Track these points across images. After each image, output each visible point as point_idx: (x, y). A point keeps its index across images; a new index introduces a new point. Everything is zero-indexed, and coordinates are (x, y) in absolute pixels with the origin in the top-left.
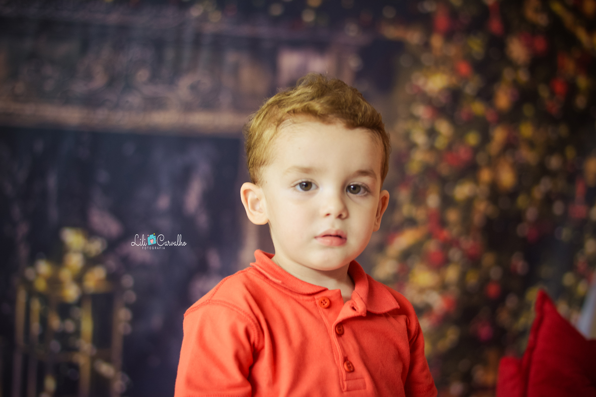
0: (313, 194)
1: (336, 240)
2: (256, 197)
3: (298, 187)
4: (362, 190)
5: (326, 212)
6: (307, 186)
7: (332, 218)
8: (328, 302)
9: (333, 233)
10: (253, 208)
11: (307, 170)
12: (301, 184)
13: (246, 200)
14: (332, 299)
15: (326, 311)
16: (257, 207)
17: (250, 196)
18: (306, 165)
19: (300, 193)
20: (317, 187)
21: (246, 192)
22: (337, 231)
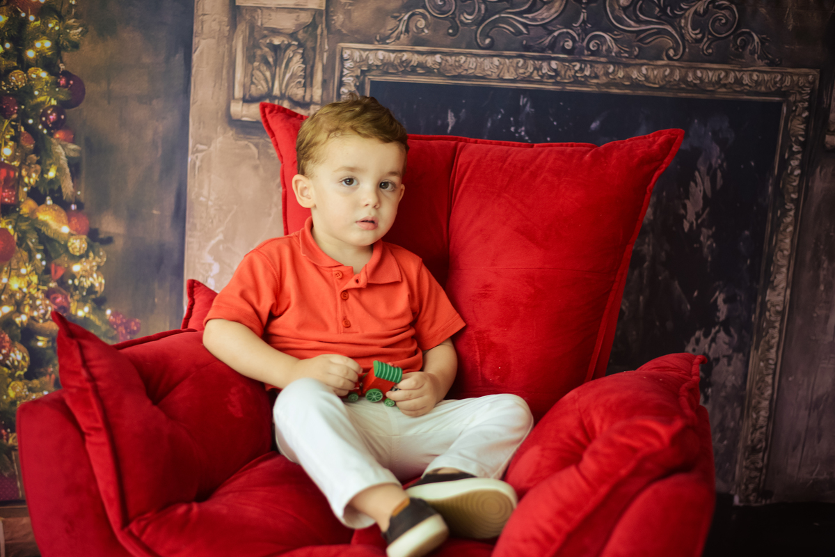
0: (355, 189)
1: (371, 225)
2: (305, 186)
3: (344, 183)
4: (390, 186)
5: (366, 203)
6: (350, 181)
7: (370, 207)
8: (341, 275)
9: (370, 219)
10: (302, 194)
11: (352, 169)
12: (345, 180)
13: (297, 187)
14: (345, 273)
15: (339, 281)
16: (305, 193)
17: (300, 185)
18: (351, 164)
19: (345, 187)
20: (358, 184)
21: (296, 182)
22: (373, 218)
